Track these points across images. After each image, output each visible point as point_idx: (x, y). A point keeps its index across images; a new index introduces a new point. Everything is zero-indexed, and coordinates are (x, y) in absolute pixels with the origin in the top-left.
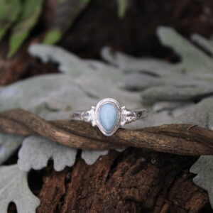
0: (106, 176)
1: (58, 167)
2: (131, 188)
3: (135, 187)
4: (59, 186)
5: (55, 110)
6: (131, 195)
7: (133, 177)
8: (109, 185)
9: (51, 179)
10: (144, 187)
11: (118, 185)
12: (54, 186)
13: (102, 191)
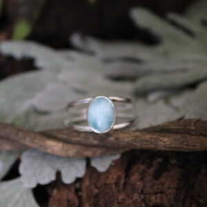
0: (122, 182)
1: (68, 179)
2: (156, 193)
3: (162, 192)
4: (70, 198)
5: (45, 113)
6: (159, 201)
7: (158, 182)
8: (129, 191)
9: (59, 190)
10: (170, 190)
11: (140, 191)
12: (65, 198)
13: (123, 199)
